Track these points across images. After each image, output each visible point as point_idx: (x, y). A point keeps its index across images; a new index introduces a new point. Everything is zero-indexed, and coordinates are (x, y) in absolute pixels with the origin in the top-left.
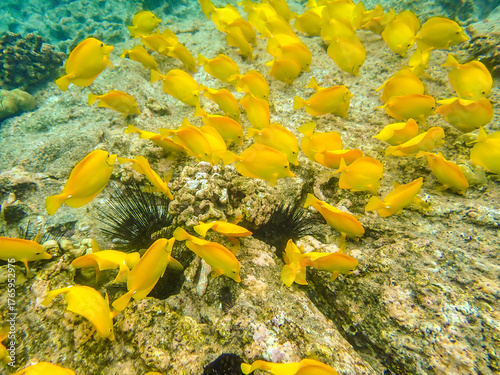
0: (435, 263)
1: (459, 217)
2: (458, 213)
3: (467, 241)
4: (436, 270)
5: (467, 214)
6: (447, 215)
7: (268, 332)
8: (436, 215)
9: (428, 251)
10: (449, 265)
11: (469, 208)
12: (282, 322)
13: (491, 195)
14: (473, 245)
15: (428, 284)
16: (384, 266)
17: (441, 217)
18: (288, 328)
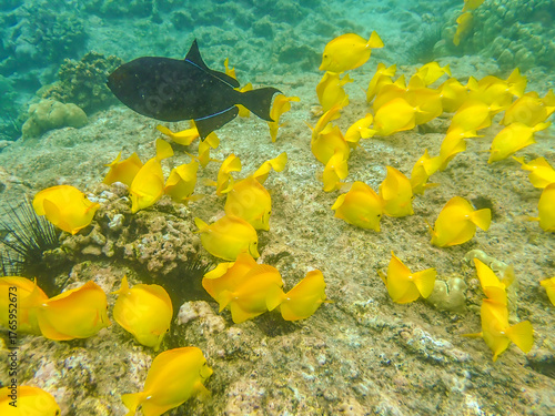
0: (312, 369)
1: (390, 334)
2: (391, 329)
3: (383, 364)
4: (310, 377)
5: (400, 332)
6: (380, 329)
7: (54, 371)
8: (368, 326)
9: (313, 352)
10: (327, 375)
11: (404, 326)
12: (74, 365)
13: (461, 329)
14: (389, 372)
15: (285, 386)
16: (254, 354)
17: (373, 329)
18: (76, 374)
